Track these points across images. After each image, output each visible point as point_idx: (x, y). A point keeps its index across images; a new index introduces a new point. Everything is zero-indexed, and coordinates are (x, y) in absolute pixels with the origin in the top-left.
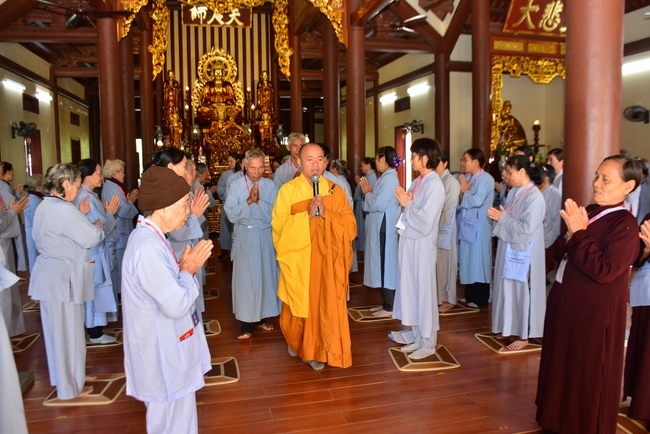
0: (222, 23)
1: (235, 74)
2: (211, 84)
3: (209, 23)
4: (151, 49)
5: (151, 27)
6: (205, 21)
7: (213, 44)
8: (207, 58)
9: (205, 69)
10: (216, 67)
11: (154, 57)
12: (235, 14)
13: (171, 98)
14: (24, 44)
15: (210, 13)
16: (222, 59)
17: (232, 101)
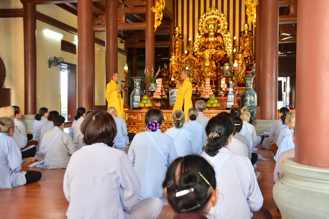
1: (226, 27)
2: (206, 35)
7: (211, 6)
8: (205, 17)
9: (204, 25)
10: (209, 22)
13: (177, 46)
16: (216, 16)
17: (222, 47)
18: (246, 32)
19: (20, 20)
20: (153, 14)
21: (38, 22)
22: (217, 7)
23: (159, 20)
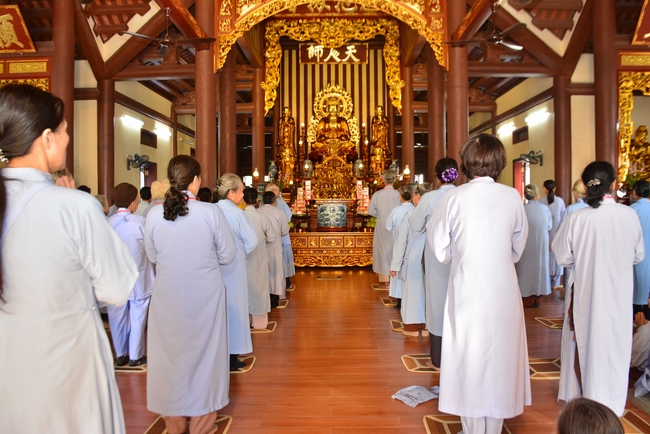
0: (338, 60)
1: (351, 110)
2: (326, 120)
3: (325, 60)
4: (264, 86)
5: (264, 64)
6: (322, 59)
7: (329, 81)
8: (322, 95)
9: (321, 106)
10: (330, 103)
11: (267, 93)
12: (351, 50)
13: (287, 134)
14: (143, 83)
15: (327, 51)
16: (338, 95)
17: (347, 136)
18: (380, 117)
19: (93, 104)
20: (263, 91)
21: (117, 106)
22: (337, 83)
23: (271, 100)
